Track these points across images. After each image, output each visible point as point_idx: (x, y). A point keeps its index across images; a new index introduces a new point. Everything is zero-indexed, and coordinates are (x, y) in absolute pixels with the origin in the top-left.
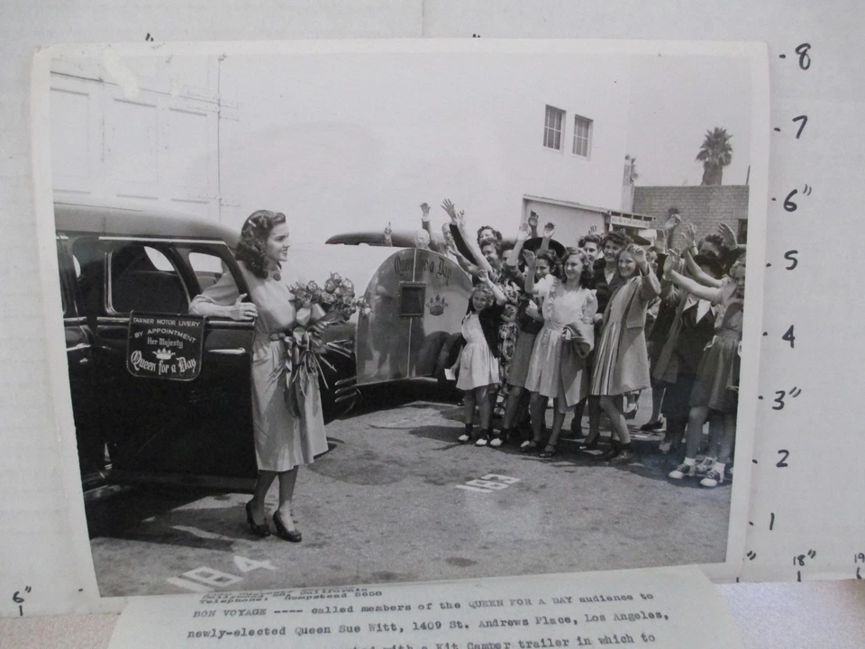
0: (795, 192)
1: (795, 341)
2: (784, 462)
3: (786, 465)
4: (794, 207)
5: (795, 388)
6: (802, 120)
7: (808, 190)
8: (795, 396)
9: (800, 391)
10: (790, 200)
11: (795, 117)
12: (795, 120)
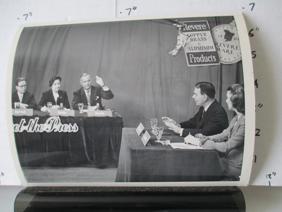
0: (252, 30)
1: (258, 85)
2: (258, 134)
3: (259, 135)
4: (253, 35)
5: (260, 104)
6: (253, 5)
7: (258, 29)
8: (260, 107)
9: (262, 105)
10: (251, 33)
11: (250, 3)
12: (250, 4)
